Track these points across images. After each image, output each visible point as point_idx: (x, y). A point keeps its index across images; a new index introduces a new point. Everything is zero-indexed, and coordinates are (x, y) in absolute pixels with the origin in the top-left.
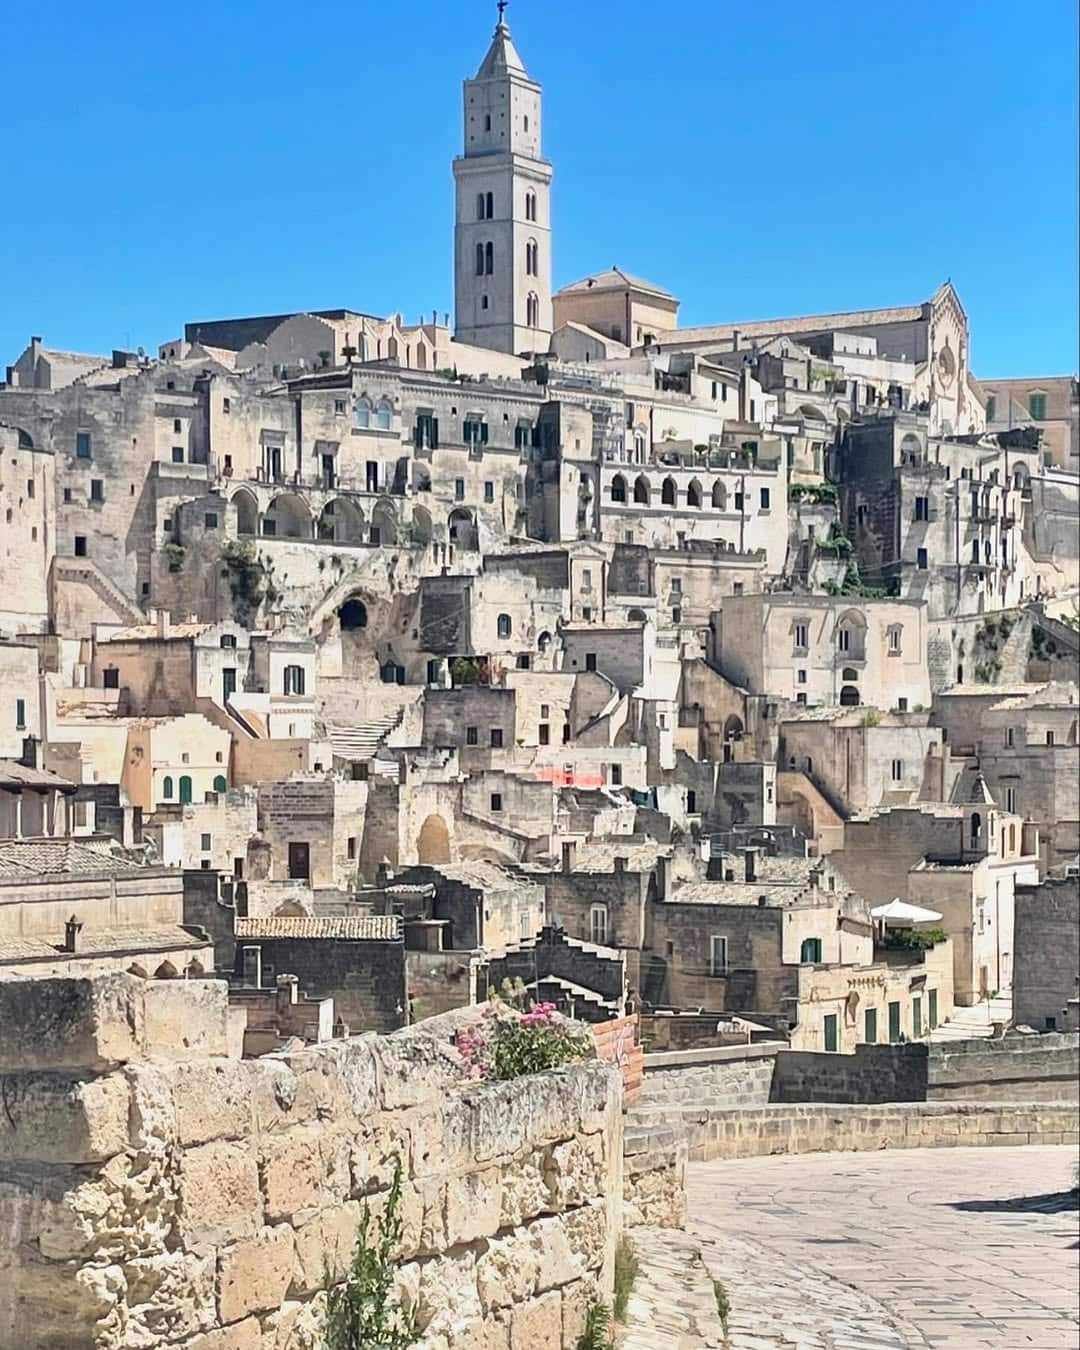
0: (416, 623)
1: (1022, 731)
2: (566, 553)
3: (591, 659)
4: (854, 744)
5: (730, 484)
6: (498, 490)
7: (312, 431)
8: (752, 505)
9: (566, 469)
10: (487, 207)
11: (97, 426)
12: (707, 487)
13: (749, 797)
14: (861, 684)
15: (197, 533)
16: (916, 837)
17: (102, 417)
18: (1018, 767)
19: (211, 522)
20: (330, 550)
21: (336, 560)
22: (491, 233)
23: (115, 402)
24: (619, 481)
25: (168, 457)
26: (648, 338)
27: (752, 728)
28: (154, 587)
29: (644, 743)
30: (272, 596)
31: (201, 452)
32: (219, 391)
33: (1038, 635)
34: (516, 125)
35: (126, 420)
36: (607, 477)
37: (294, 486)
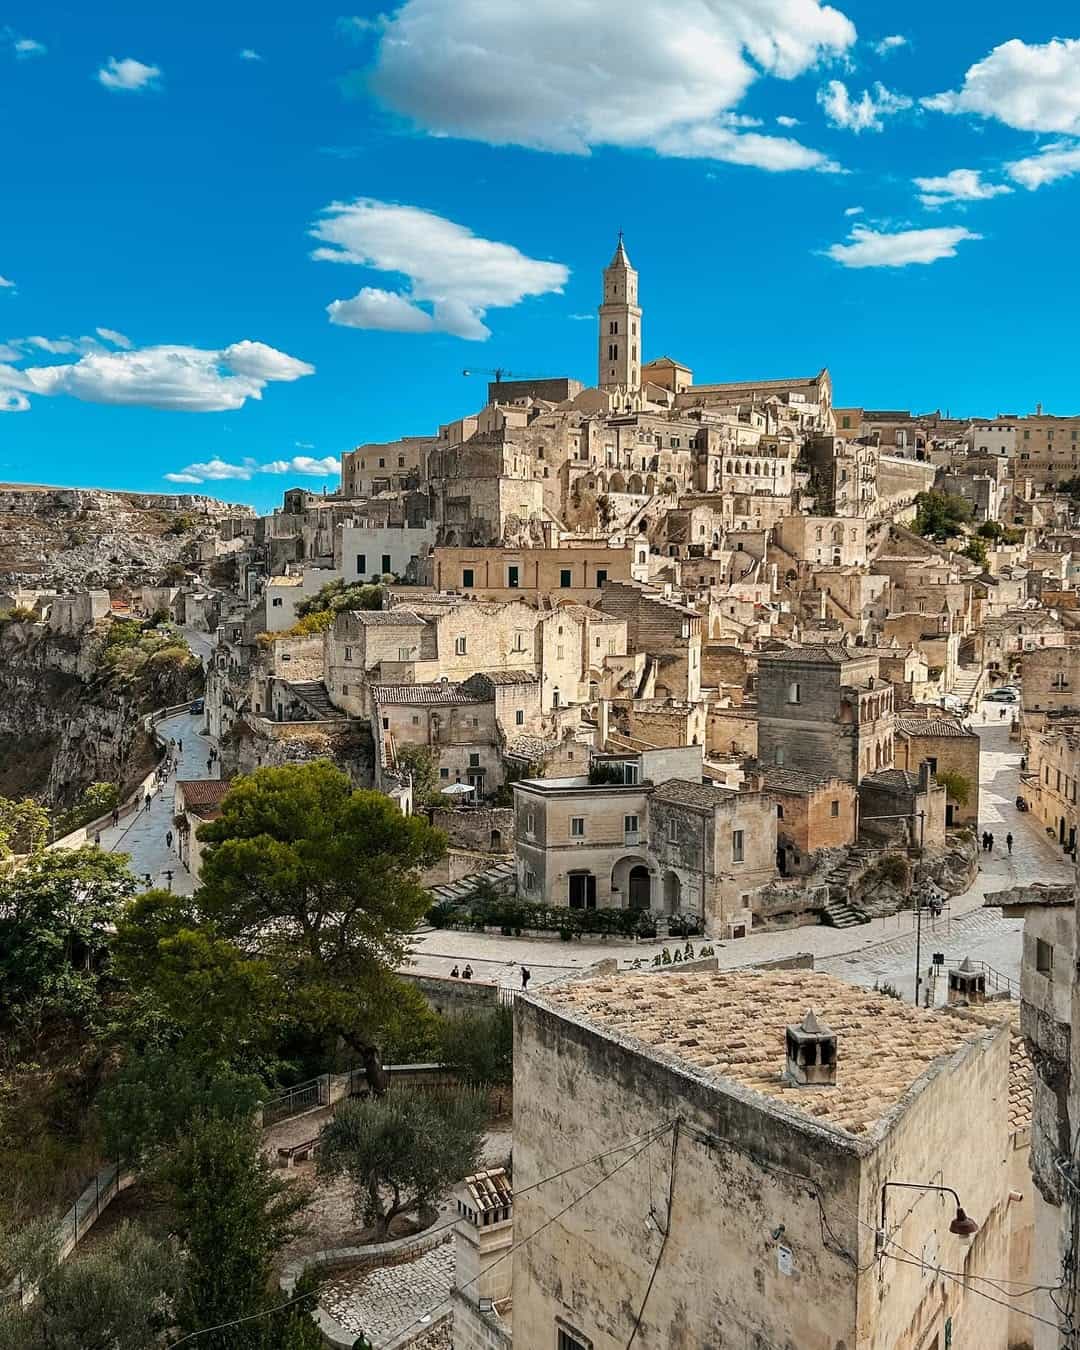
0: (665, 529)
1: (928, 578)
2: (721, 498)
3: (740, 545)
4: (854, 583)
5: (770, 463)
6: (683, 468)
7: (623, 445)
8: (778, 473)
9: (710, 458)
10: (614, 328)
11: (546, 444)
12: (762, 465)
13: (815, 606)
14: (841, 555)
15: (585, 491)
16: (917, 626)
17: (548, 440)
18: (925, 593)
19: (592, 486)
20: (635, 497)
21: (636, 501)
22: (616, 340)
23: (552, 432)
24: (729, 463)
25: (573, 457)
26: (683, 389)
27: (801, 575)
28: (568, 515)
29: (767, 582)
30: (614, 518)
31: (585, 456)
32: (592, 428)
33: (892, 531)
34: (629, 291)
35: (558, 441)
36: (725, 460)
37: (618, 468)
